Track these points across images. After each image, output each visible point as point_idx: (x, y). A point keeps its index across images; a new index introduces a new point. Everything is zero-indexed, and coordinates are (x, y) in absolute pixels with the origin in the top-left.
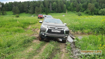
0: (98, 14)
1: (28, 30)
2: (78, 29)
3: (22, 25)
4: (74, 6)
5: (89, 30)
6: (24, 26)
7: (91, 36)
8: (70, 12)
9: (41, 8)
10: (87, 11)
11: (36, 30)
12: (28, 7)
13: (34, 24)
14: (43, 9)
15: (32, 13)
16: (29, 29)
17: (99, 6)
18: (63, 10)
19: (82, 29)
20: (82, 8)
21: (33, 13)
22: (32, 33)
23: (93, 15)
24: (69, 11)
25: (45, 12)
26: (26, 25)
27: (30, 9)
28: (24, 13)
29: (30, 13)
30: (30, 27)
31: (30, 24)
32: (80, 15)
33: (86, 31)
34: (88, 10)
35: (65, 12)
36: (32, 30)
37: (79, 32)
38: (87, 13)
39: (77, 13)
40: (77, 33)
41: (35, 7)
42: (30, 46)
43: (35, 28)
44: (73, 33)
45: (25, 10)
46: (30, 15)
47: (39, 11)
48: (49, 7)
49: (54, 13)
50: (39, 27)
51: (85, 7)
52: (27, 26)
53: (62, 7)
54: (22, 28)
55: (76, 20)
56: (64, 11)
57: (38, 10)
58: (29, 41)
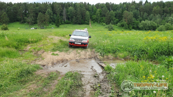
0: (138, 28)
1: (26, 53)
2: (109, 52)
3: (15, 44)
4: (102, 15)
5: (126, 53)
6: (18, 45)
7: (130, 62)
8: (96, 24)
9: (47, 16)
10: (122, 23)
11: (39, 53)
12: (26, 12)
13: (36, 42)
14: (52, 16)
15: (32, 23)
16: (27, 51)
17: (139, 16)
18: (84, 21)
19: (114, 52)
20: (114, 18)
21: (34, 23)
22: (34, 59)
23: (131, 30)
24: (94, 22)
25: (54, 22)
26: (21, 45)
27: (28, 17)
28: (18, 23)
29: (28, 23)
30: (29, 47)
31: (28, 42)
32: (111, 29)
33: (121, 55)
34: (124, 22)
35: (88, 24)
36: (33, 54)
37: (111, 56)
38: (122, 26)
39: (107, 26)
40: (108, 58)
41: (37, 14)
42: (32, 81)
43: (39, 50)
44: (102, 57)
45: (20, 17)
46: (28, 26)
47: (44, 21)
48: (61, 15)
49: (69, 25)
50: (45, 48)
51: (120, 17)
52: (23, 47)
53: (83, 15)
54: (14, 50)
55: (106, 37)
56: (86, 22)
57: (43, 19)
58: (29, 72)
